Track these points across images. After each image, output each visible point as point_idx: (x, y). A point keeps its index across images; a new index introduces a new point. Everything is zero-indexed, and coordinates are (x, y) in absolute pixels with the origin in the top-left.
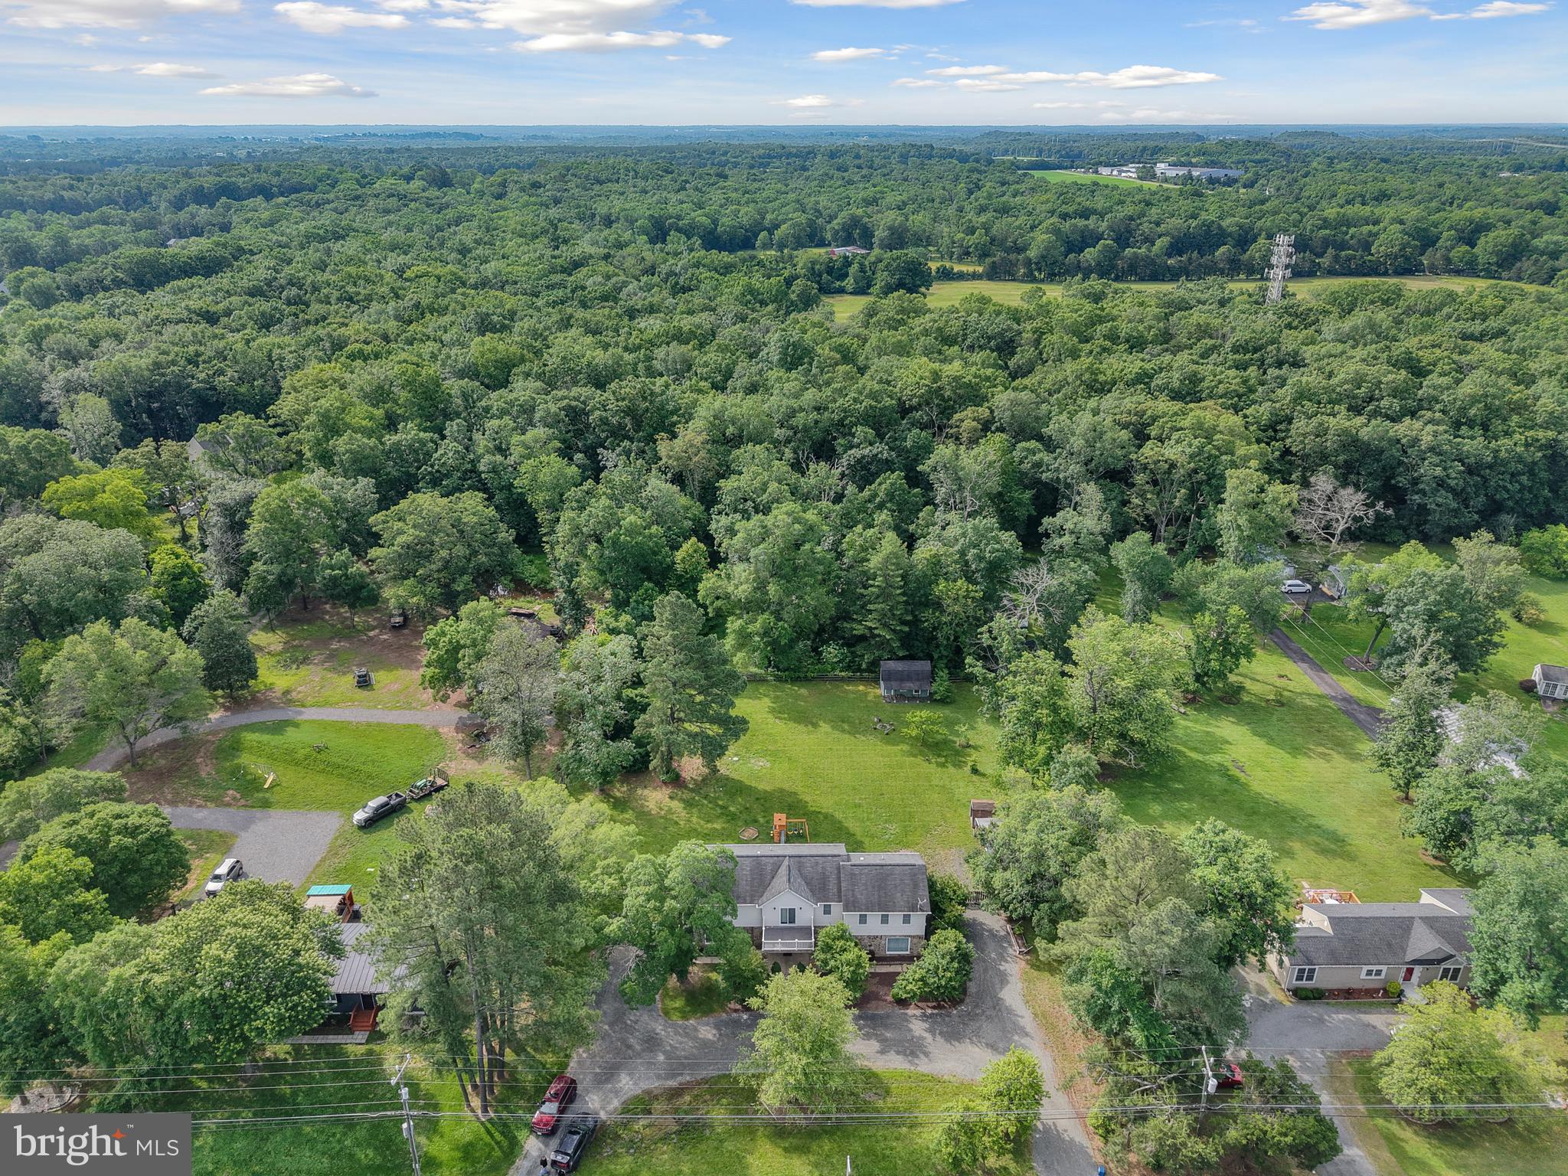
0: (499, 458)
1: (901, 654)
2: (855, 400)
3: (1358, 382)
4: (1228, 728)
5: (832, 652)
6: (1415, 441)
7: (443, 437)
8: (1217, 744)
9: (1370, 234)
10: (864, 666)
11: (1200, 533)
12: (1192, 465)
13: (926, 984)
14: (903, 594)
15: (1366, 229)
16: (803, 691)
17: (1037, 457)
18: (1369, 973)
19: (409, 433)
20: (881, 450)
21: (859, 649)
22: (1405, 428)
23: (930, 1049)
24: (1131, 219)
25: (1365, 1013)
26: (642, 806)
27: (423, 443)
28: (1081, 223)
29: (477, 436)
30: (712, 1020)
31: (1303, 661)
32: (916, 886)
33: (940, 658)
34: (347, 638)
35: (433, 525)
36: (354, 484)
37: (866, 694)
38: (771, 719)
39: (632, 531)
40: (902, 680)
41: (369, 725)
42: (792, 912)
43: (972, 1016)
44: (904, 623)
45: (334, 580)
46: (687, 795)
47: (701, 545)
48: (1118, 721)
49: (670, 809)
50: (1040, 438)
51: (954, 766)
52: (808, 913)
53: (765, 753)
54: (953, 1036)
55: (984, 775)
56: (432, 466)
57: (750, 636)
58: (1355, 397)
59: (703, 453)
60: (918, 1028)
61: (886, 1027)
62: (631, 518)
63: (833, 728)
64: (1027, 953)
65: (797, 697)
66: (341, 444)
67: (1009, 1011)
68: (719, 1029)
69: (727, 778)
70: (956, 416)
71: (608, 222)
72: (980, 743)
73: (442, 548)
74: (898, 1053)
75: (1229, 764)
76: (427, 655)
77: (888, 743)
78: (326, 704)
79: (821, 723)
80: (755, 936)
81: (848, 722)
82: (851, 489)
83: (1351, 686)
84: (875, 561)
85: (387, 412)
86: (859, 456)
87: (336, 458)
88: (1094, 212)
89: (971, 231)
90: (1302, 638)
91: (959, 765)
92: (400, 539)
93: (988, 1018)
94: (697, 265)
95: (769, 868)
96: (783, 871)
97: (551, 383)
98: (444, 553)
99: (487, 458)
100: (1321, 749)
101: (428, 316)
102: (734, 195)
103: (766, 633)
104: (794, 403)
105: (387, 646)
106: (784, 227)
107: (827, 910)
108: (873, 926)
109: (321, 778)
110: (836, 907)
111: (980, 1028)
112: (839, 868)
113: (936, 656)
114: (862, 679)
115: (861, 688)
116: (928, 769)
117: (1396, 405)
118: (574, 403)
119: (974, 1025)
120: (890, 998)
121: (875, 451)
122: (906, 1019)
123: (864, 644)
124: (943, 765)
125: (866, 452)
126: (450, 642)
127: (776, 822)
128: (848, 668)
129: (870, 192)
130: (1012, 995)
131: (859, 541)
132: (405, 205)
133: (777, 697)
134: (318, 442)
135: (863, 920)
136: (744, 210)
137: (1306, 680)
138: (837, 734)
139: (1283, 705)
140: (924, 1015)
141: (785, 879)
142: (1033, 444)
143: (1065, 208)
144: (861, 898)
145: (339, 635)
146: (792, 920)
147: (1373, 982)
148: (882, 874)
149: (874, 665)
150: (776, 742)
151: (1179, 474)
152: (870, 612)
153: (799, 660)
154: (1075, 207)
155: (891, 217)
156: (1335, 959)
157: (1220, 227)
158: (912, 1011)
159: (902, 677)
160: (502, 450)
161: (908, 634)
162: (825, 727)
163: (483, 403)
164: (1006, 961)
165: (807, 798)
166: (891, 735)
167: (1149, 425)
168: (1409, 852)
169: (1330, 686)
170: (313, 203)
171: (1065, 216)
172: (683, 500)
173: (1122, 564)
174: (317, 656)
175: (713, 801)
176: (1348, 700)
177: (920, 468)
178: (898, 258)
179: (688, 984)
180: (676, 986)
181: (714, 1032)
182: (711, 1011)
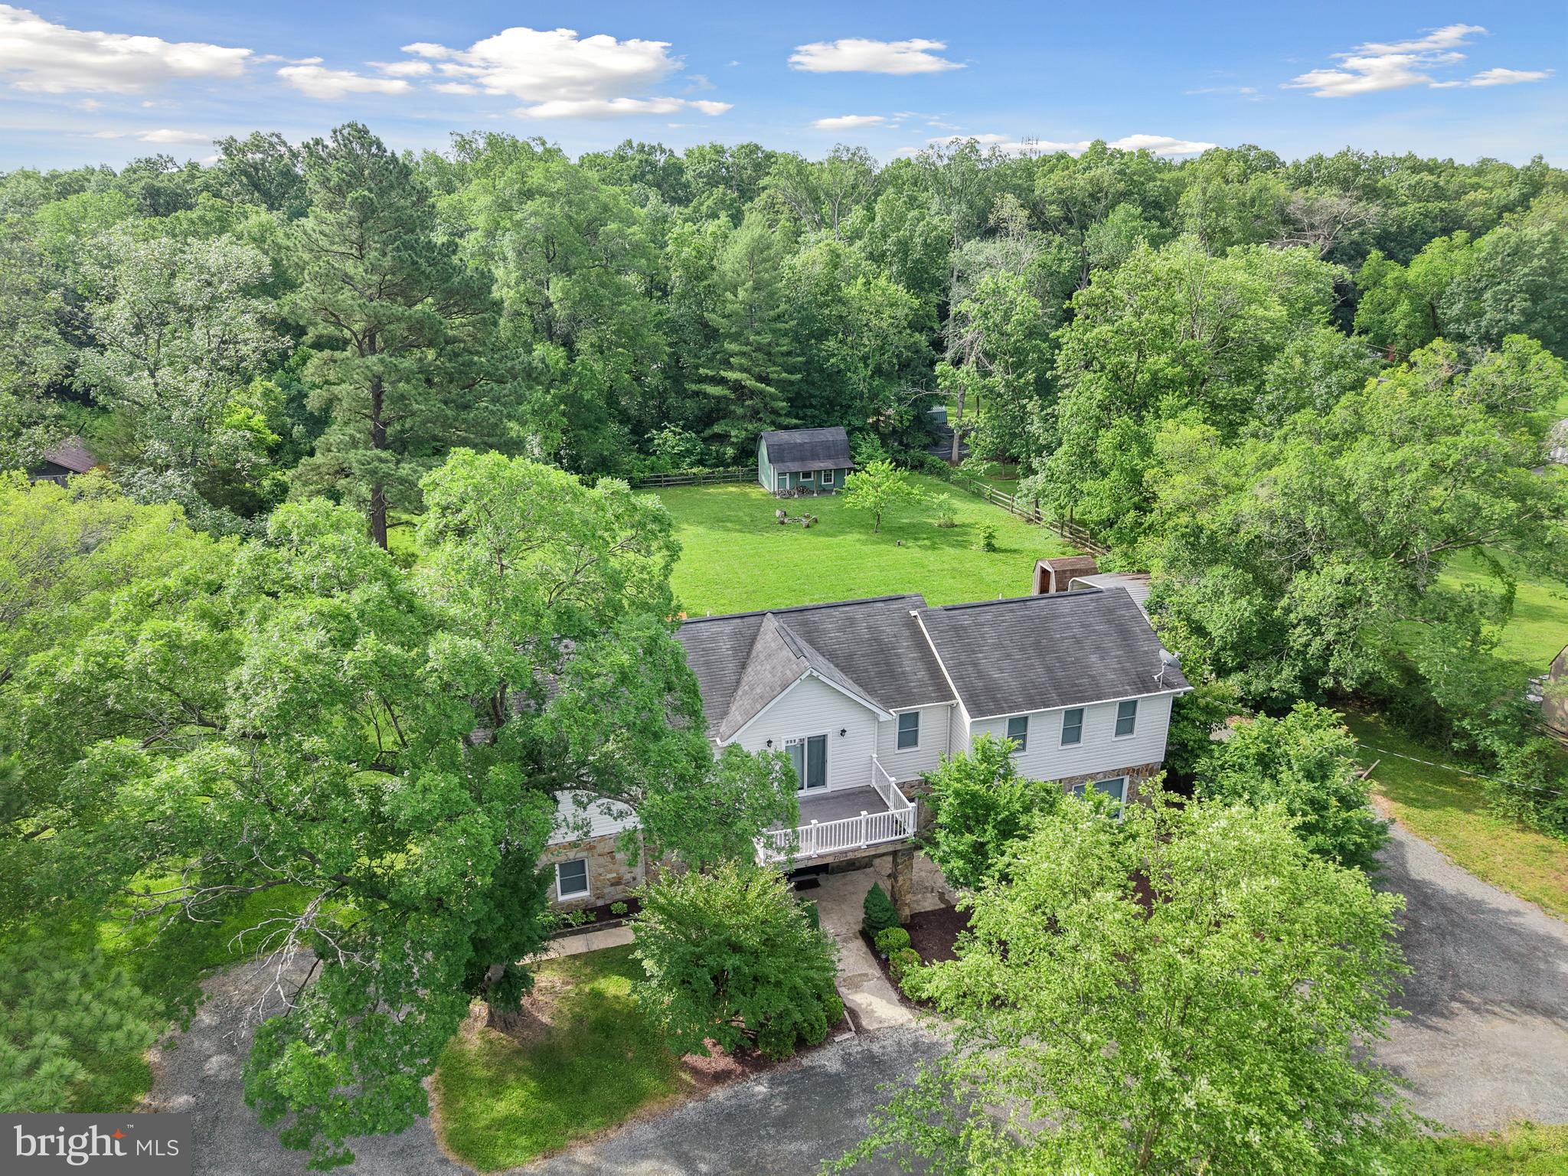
5: (669, 437)
32: (1126, 634)
37: (744, 494)
40: (802, 459)
42: (816, 748)
51: (952, 546)
52: (862, 742)
67: (1472, 905)
81: (732, 521)
91: (959, 545)
95: (725, 646)
96: (767, 648)
107: (908, 734)
108: (1041, 754)
110: (934, 714)
112: (911, 623)
115: (732, 489)
124: (932, 548)
135: (1017, 736)
138: (718, 534)
141: (787, 653)
144: (1003, 676)
146: (820, 772)
148: (1031, 616)
159: (802, 455)
166: (816, 527)
179: (528, 1027)
180: (490, 1042)
181: (674, 1172)
182: (633, 1097)
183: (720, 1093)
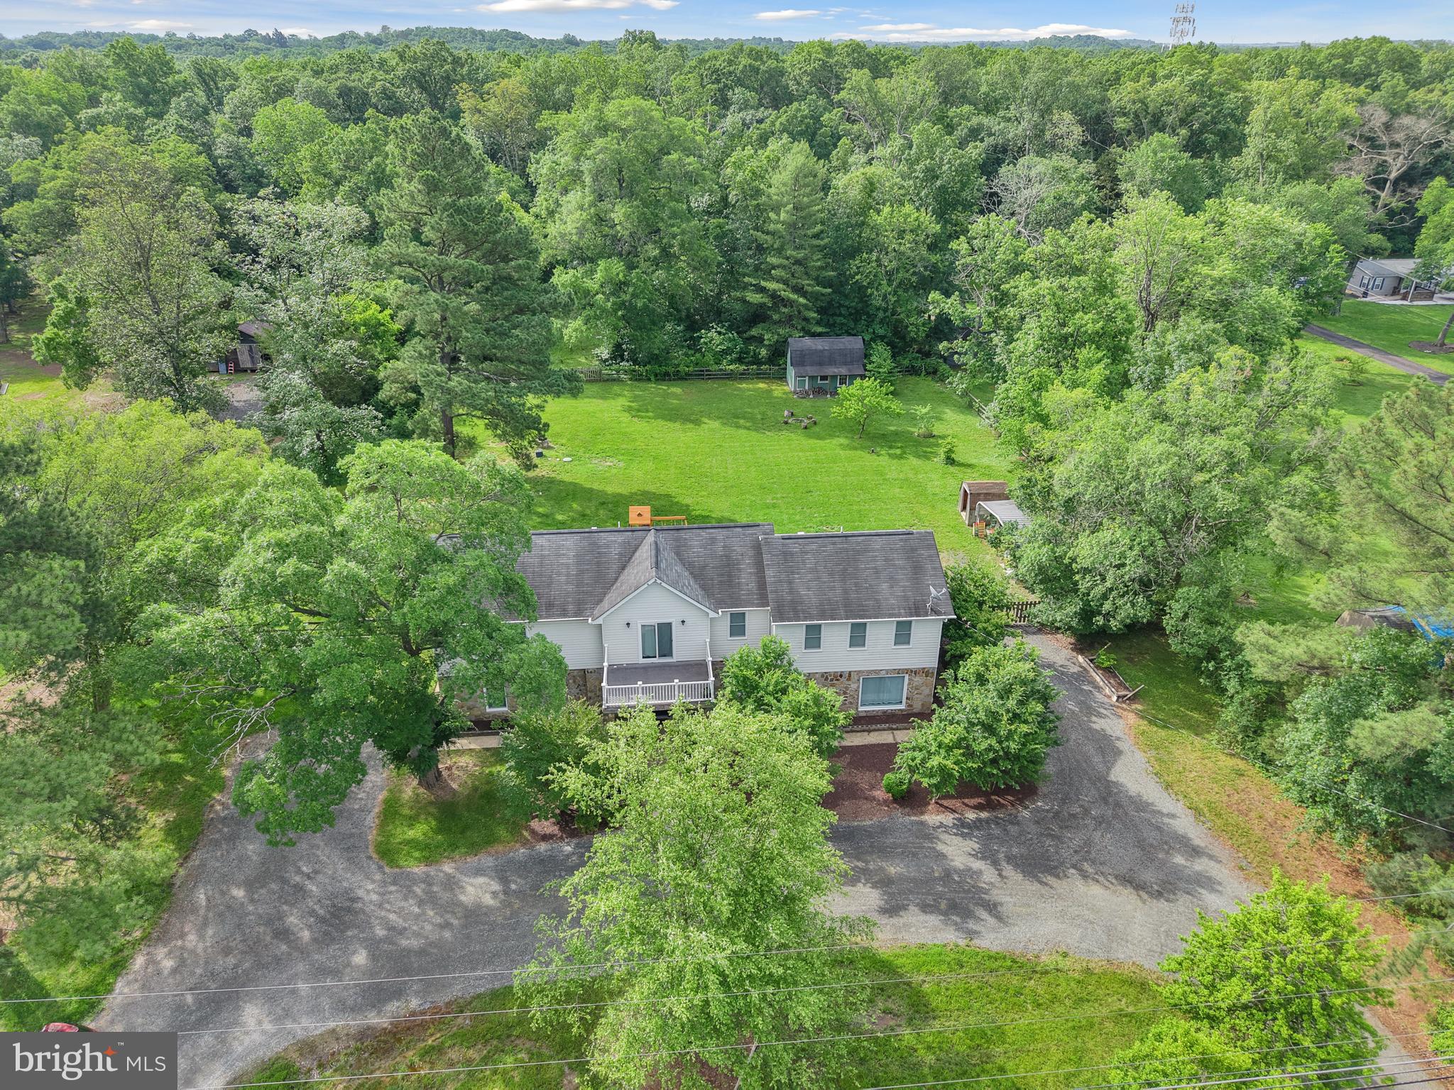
1: (820, 328)
5: (714, 337)
10: (762, 356)
14: (822, 235)
21: (755, 331)
23: (997, 895)
30: (490, 861)
31: (1358, 346)
37: (770, 391)
38: (625, 418)
40: (821, 364)
42: (665, 631)
51: (919, 457)
52: (698, 633)
53: (615, 452)
54: (1038, 864)
60: (957, 850)
61: (885, 852)
63: (723, 424)
64: (1133, 699)
65: (666, 395)
69: (552, 479)
72: (949, 432)
74: (925, 908)
79: (706, 420)
81: (744, 418)
83: (1438, 366)
84: (777, 186)
90: (1342, 328)
91: (926, 456)
93: (1099, 821)
95: (615, 551)
96: (643, 551)
107: (738, 627)
108: (835, 650)
110: (757, 619)
112: (758, 545)
114: (760, 376)
115: (762, 385)
116: (878, 461)
119: (1074, 839)
120: (880, 794)
122: (926, 834)
124: (900, 457)
127: (633, 518)
130: (1134, 776)
133: (636, 396)
135: (813, 639)
137: (1375, 362)
138: (729, 431)
140: (962, 824)
141: (648, 565)
144: (808, 593)
146: (666, 650)
150: (634, 440)
153: (667, 349)
158: (933, 817)
159: (822, 360)
162: (710, 424)
165: (687, 501)
166: (810, 428)
169: (1411, 367)
176: (1444, 378)
179: (442, 788)
180: (418, 795)
181: (496, 886)
182: (490, 840)
183: (542, 847)
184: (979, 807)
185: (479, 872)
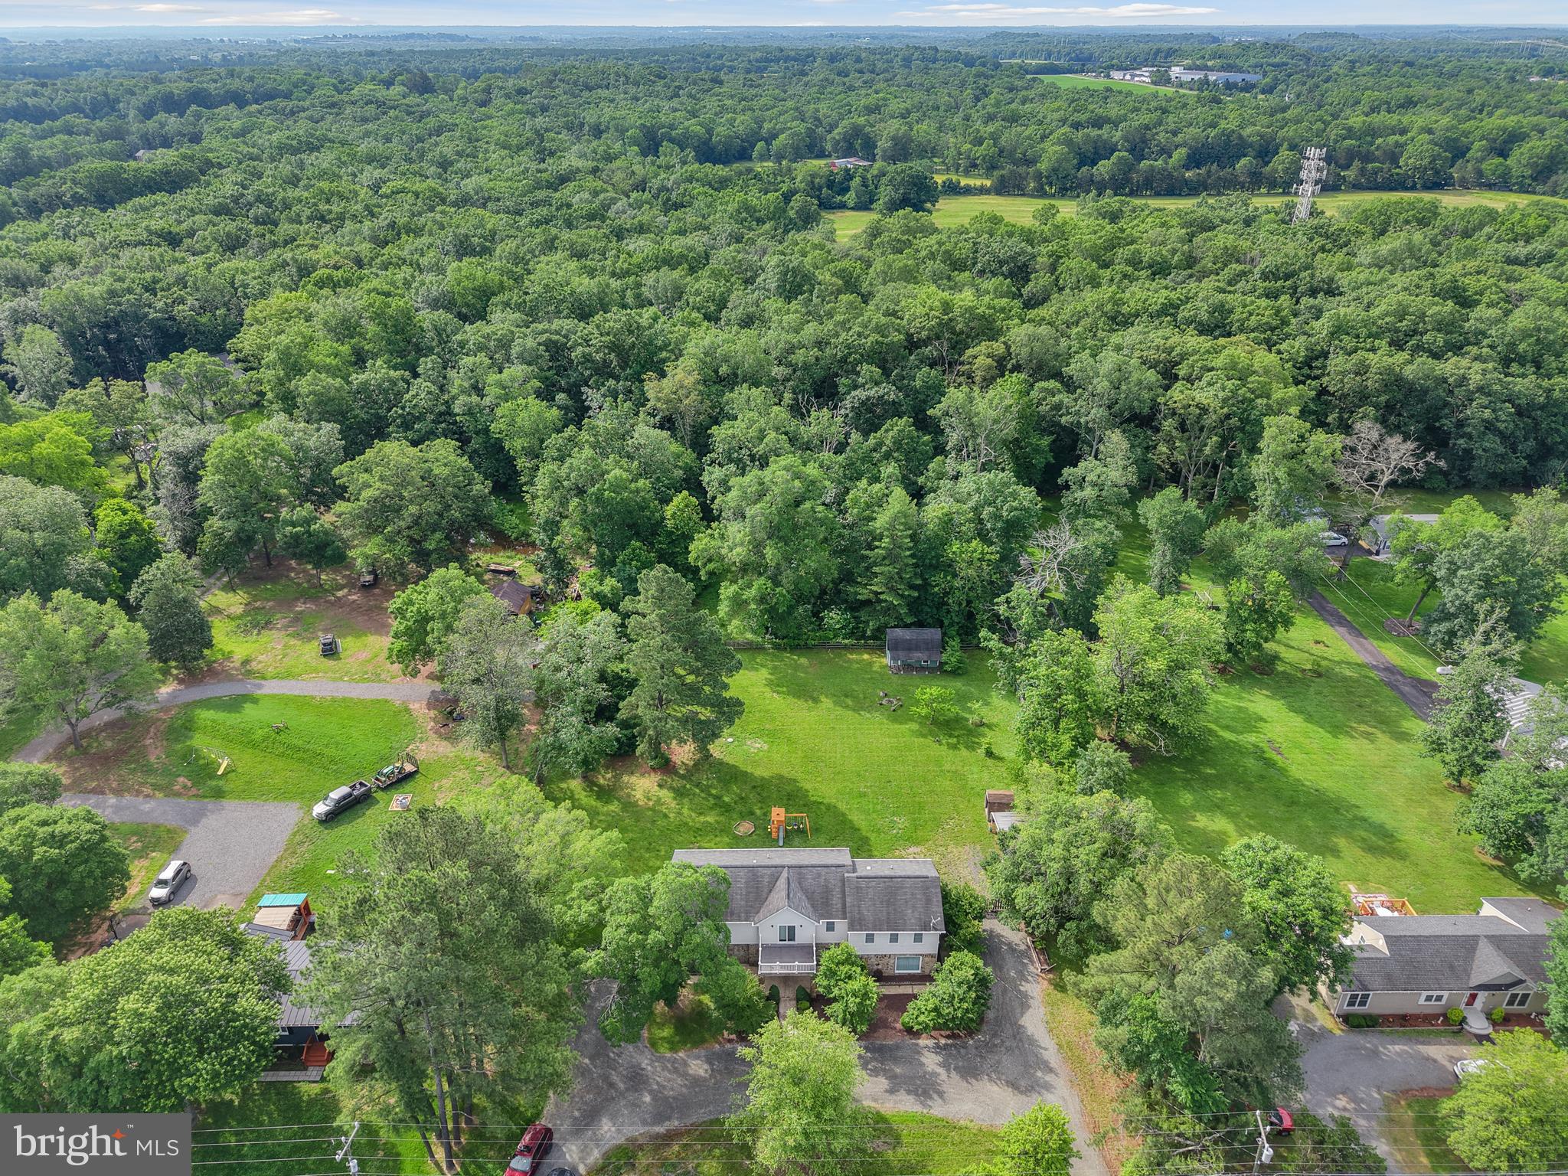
0: (475, 399)
1: (909, 621)
2: (859, 335)
3: (1401, 313)
4: (1262, 703)
5: (834, 617)
6: (1463, 380)
7: (416, 375)
8: (1252, 722)
9: (1397, 144)
10: (869, 633)
11: (1232, 484)
12: (1226, 410)
13: (939, 1015)
14: (913, 556)
15: (1392, 139)
16: (803, 661)
17: (1057, 398)
18: (1429, 999)
19: (378, 372)
20: (888, 391)
21: (863, 615)
22: (1450, 367)
23: (945, 1088)
24: (1147, 127)
25: (1423, 1043)
26: (629, 796)
27: (394, 383)
28: (1094, 133)
29: (452, 374)
30: (703, 1052)
31: (1340, 624)
32: (928, 901)
33: (952, 624)
34: (314, 599)
35: (402, 479)
36: (318, 430)
37: (871, 664)
38: (768, 693)
39: (617, 487)
40: (910, 649)
41: (334, 700)
42: (792, 929)
43: (990, 1047)
44: (912, 587)
45: (296, 537)
46: (677, 783)
47: (693, 499)
48: (1147, 703)
49: (659, 799)
50: (1057, 375)
51: (967, 747)
52: (809, 931)
53: (760, 733)
54: (970, 1072)
55: (1000, 759)
56: (403, 408)
57: (746, 602)
58: (1397, 331)
59: (693, 396)
60: (931, 1061)
61: (896, 1060)
62: (615, 468)
63: (835, 703)
64: (1050, 971)
65: (797, 667)
66: (303, 385)
67: (1032, 1041)
68: (711, 1064)
69: (721, 763)
70: (969, 352)
71: (598, 132)
72: (995, 721)
73: (411, 502)
74: (909, 1092)
75: (1264, 746)
76: (396, 625)
77: (895, 720)
78: (288, 675)
79: (823, 698)
80: (749, 956)
81: (852, 696)
82: (855, 437)
83: (1393, 653)
84: (881, 520)
85: (353, 348)
86: (864, 398)
87: (299, 400)
88: (1108, 120)
89: (979, 142)
90: (1339, 598)
91: (972, 747)
92: (367, 494)
93: (1008, 1049)
94: (690, 179)
95: (766, 880)
96: (782, 883)
97: (532, 313)
98: (413, 509)
99: (463, 399)
100: (1363, 728)
101: (404, 236)
102: (729, 102)
103: (762, 599)
104: (794, 339)
105: (354, 607)
106: (782, 137)
107: (830, 927)
108: (882, 945)
109: (280, 764)
110: (840, 924)
111: (999, 1062)
112: (843, 880)
113: (946, 622)
114: (867, 648)
115: (866, 656)
116: (937, 750)
117: (1441, 339)
118: (555, 337)
119: (992, 1059)
120: (899, 1026)
121: (881, 392)
122: (917, 1050)
123: (868, 609)
124: (954, 747)
125: (872, 393)
126: (419, 611)
127: (774, 817)
128: (851, 635)
129: (872, 100)
130: (1033, 1022)
131: (865, 498)
132: (384, 113)
133: (775, 668)
134: (280, 382)
135: (870, 939)
136: (740, 118)
137: (1344, 646)
138: (839, 711)
139: (1320, 675)
140: (937, 1046)
141: (784, 893)
142: (1052, 384)
143: (1077, 117)
144: (868, 915)
145: (305, 596)
146: (792, 938)
147: (1433, 1007)
148: (892, 886)
149: (879, 633)
150: (773, 719)
151: (1210, 420)
152: (876, 575)
153: (799, 627)
154: (1088, 115)
155: (894, 127)
156: (1391, 983)
157: (1240, 137)
158: (924, 1041)
159: (910, 646)
160: (478, 389)
161: (918, 598)
162: (826, 703)
163: (459, 337)
164: (1027, 981)
165: (807, 786)
166: (898, 713)
167: (1177, 364)
168: (1464, 849)
169: (1370, 653)
170: (287, 110)
171: (1077, 126)
172: (674, 447)
173: (1152, 524)
174: (280, 620)
175: (706, 790)
176: (1391, 669)
177: (930, 412)
178: (903, 171)
179: (676, 1008)
180: (664, 1012)
181: (706, 1066)
182: (703, 1041)
183: (728, 1046)
184: (948, 1037)
185: (698, 1058)
